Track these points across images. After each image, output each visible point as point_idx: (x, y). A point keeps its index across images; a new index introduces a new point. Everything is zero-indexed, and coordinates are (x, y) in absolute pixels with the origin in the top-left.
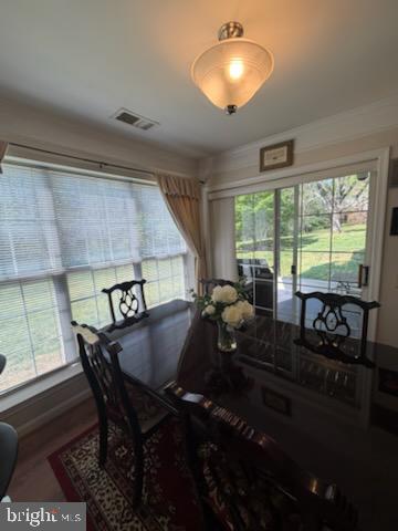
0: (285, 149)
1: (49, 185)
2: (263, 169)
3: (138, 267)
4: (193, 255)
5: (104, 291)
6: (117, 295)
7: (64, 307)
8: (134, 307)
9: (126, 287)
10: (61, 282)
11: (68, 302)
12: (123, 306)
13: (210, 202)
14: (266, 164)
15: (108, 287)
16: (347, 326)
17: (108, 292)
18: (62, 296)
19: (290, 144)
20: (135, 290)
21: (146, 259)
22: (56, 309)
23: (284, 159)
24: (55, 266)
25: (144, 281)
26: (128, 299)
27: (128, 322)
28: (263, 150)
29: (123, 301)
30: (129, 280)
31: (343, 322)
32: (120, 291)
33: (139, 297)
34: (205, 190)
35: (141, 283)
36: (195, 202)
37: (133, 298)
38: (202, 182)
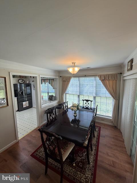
1: (79, 80)
2: (128, 70)
3: (95, 97)
5: (83, 100)
6: (85, 102)
7: (79, 101)
8: (88, 105)
9: (87, 101)
10: (79, 96)
12: (86, 104)
13: (124, 80)
14: (128, 68)
18: (79, 99)
19: (132, 61)
20: (89, 102)
22: (77, 101)
24: (78, 94)
26: (87, 103)
27: (87, 108)
28: (128, 63)
29: (86, 103)
32: (86, 101)
33: (90, 104)
34: (122, 76)
35: (91, 101)
36: (115, 81)
37: (88, 104)
38: (121, 73)
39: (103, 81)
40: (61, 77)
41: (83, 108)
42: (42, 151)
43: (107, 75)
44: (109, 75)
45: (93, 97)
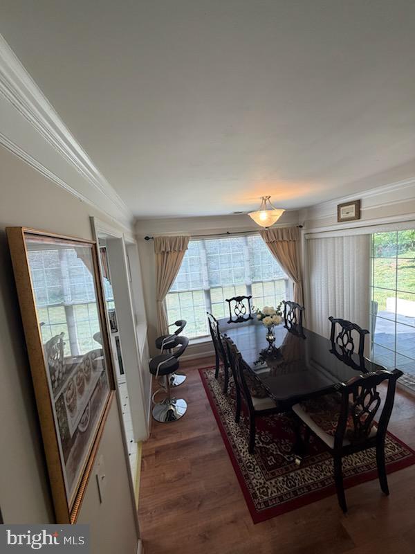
0: (354, 206)
1: (205, 247)
2: (340, 220)
3: (249, 287)
4: (291, 281)
5: (227, 300)
6: (234, 303)
7: (209, 306)
8: (243, 311)
9: (239, 299)
10: (208, 293)
11: (210, 304)
12: (237, 310)
13: (307, 241)
14: (342, 216)
15: (229, 299)
16: (353, 344)
17: (229, 301)
18: (208, 301)
19: (358, 203)
20: (245, 301)
21: (255, 283)
23: (353, 214)
24: (206, 286)
25: (251, 297)
26: (240, 307)
27: (240, 319)
28: (339, 206)
29: (237, 308)
30: (241, 296)
31: (350, 340)
32: (235, 301)
33: (247, 306)
34: (303, 232)
35: (249, 298)
36: (292, 243)
37: (243, 307)
38: (301, 227)
39: (271, 244)
40: (147, 238)
41: (229, 322)
42: (262, 482)
43: (279, 231)
44: (282, 230)
45: (245, 287)
